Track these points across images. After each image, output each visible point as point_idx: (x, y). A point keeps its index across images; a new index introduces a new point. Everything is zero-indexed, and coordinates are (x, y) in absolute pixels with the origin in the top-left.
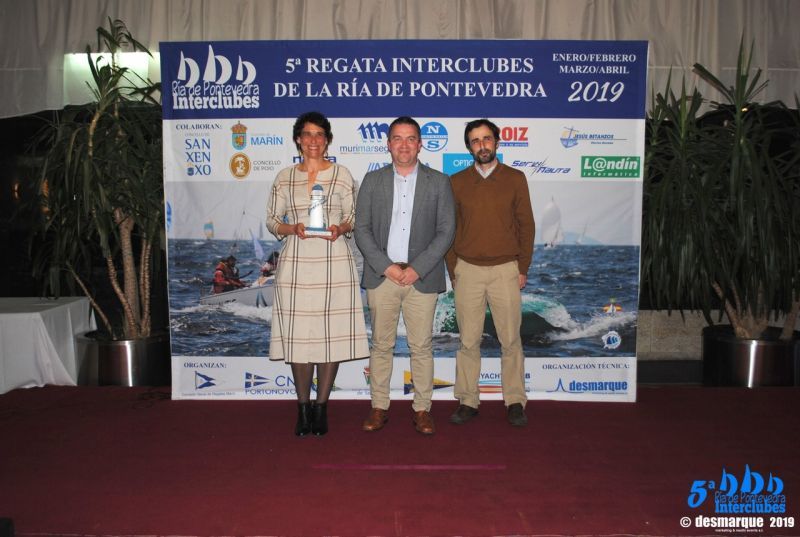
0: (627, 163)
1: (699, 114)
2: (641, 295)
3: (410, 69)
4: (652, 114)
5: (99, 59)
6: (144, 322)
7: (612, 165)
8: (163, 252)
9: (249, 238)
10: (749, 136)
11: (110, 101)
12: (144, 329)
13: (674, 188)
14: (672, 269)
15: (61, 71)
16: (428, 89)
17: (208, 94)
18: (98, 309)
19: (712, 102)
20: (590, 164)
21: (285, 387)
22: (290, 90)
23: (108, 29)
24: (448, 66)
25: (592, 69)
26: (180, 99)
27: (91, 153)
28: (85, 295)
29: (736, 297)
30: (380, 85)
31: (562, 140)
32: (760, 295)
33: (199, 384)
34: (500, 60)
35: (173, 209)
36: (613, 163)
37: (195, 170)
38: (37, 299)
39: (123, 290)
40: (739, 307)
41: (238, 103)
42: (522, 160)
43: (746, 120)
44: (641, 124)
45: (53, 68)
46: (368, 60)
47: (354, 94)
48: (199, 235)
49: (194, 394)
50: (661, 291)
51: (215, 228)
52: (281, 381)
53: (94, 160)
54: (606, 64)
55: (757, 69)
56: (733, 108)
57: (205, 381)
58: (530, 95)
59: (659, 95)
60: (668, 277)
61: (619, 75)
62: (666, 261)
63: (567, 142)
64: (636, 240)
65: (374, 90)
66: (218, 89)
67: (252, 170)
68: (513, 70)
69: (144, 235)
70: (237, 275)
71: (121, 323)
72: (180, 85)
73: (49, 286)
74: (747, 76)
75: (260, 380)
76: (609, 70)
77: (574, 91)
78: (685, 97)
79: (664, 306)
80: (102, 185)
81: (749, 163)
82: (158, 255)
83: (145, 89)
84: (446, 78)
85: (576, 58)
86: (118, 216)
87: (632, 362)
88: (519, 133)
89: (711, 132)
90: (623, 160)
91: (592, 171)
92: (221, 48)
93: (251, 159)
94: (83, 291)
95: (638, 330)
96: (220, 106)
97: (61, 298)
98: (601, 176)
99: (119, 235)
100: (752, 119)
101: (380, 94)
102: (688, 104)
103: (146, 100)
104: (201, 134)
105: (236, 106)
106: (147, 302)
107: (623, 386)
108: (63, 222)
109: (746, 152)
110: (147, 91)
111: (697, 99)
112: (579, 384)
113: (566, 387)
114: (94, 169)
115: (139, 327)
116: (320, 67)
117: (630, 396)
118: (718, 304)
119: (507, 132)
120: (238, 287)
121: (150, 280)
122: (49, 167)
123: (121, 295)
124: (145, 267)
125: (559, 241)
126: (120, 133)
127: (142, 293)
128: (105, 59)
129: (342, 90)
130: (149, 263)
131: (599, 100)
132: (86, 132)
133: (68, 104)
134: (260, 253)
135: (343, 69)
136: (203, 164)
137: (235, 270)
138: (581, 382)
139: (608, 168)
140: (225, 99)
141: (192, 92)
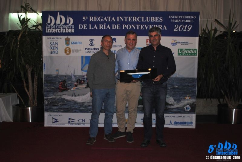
0: (193, 51)
1: (217, 34)
2: (197, 94)
3: (123, 20)
4: (201, 35)
5: (21, 16)
6: (35, 101)
8: (42, 79)
9: (70, 74)
10: (232, 42)
11: (25, 29)
12: (35, 103)
13: (208, 59)
14: (207, 85)
15: (8, 19)
16: (129, 27)
17: (57, 28)
18: (20, 97)
19: (221, 31)
20: (181, 51)
21: (81, 123)
22: (84, 27)
23: (24, 6)
24: (135, 20)
25: (182, 21)
26: (48, 29)
27: (18, 46)
28: (16, 92)
29: (228, 94)
30: (113, 25)
31: (172, 43)
32: (236, 94)
33: (54, 121)
34: (152, 18)
35: (46, 66)
36: (188, 51)
37: (53, 52)
39: (28, 91)
40: (229, 98)
41: (67, 31)
44: (197, 38)
45: (5, 18)
46: (109, 17)
47: (105, 28)
48: (54, 73)
49: (52, 125)
50: (204, 93)
51: (59, 71)
52: (80, 121)
53: (20, 49)
54: (186, 19)
55: (235, 21)
56: (227, 33)
57: (55, 121)
59: (203, 29)
60: (206, 88)
61: (190, 23)
62: (205, 82)
63: (173, 44)
64: (196, 76)
65: (111, 27)
66: (61, 26)
69: (35, 73)
70: (66, 86)
71: (28, 102)
72: (48, 25)
73: (4, 89)
74: (232, 23)
75: (73, 120)
76: (187, 21)
77: (176, 28)
78: (212, 30)
79: (205, 97)
80: (22, 57)
81: (232, 51)
82: (40, 80)
84: (134, 23)
85: (176, 17)
86: (27, 66)
87: (194, 115)
89: (220, 41)
90: (191, 50)
91: (181, 53)
92: (62, 13)
95: (196, 105)
96: (61, 32)
97: (8, 93)
98: (184, 55)
99: (27, 73)
100: (233, 37)
101: (113, 28)
102: (213, 32)
103: (37, 29)
104: (55, 41)
105: (66, 32)
106: (36, 95)
107: (191, 123)
109: (231, 48)
110: (37, 26)
111: (216, 30)
112: (177, 122)
113: (173, 123)
114: (20, 51)
115: (34, 104)
116: (94, 19)
117: (193, 126)
118: (222, 97)
120: (67, 90)
121: (38, 88)
124: (35, 83)
126: (28, 40)
127: (35, 92)
128: (23, 15)
129: (101, 27)
130: (37, 82)
131: (184, 31)
132: (17, 39)
133: (10, 30)
134: (74, 79)
135: (101, 20)
136: (56, 50)
137: (66, 85)
138: (178, 122)
139: (187, 52)
140: (63, 29)
141: (52, 27)
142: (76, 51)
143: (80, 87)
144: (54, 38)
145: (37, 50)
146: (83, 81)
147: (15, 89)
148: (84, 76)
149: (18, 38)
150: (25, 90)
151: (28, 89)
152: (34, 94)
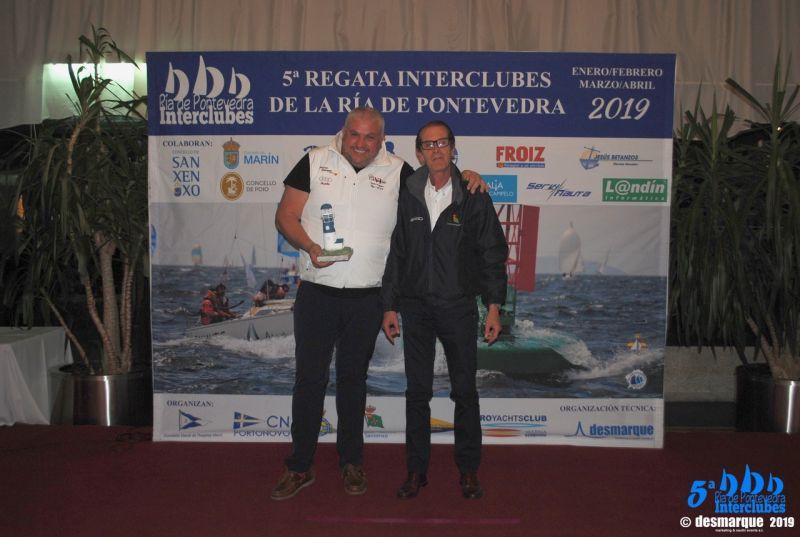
0: (653, 186)
1: (732, 133)
2: (669, 331)
3: (417, 83)
4: (680, 133)
5: (81, 70)
6: (124, 355)
7: (636, 188)
8: (147, 280)
9: (241, 264)
10: (786, 158)
11: (91, 115)
12: (124, 363)
13: (705, 214)
14: (702, 302)
15: (40, 82)
16: (437, 105)
17: (198, 109)
18: (75, 341)
19: (746, 121)
20: (612, 187)
21: (278, 428)
22: (288, 105)
23: (91, 38)
24: (459, 81)
25: (615, 85)
26: (168, 114)
27: (70, 171)
28: (60, 325)
29: (773, 333)
30: (384, 100)
31: (582, 161)
33: (184, 424)
34: (515, 74)
35: (157, 233)
36: (638, 185)
37: (183, 190)
38: (8, 329)
39: (102, 321)
40: (775, 340)
41: (230, 118)
42: (538, 182)
43: (783, 141)
44: (668, 143)
45: (32, 79)
46: (372, 73)
48: (186, 261)
49: (178, 436)
50: (691, 327)
51: (203, 253)
52: (273, 422)
53: (74, 179)
54: (630, 79)
55: (795, 85)
56: (769, 128)
57: (189, 421)
58: (547, 112)
59: (688, 113)
60: (698, 311)
61: (644, 91)
62: (695, 292)
63: (589, 163)
64: (663, 270)
65: (378, 104)
66: (209, 104)
67: (245, 192)
68: (529, 85)
69: (127, 260)
70: (227, 304)
71: (100, 356)
72: (167, 98)
73: (21, 316)
74: (784, 92)
75: (250, 421)
76: (633, 85)
77: (597, 107)
78: (716, 115)
79: (693, 341)
80: (82, 206)
81: (787, 186)
82: (141, 282)
83: (131, 102)
84: (458, 92)
85: (597, 72)
86: (98, 239)
87: (658, 404)
88: (535, 153)
89: (745, 153)
90: (649, 183)
91: (615, 194)
92: (213, 59)
93: (244, 179)
94: (59, 321)
95: (665, 370)
96: (211, 122)
97: (34, 328)
98: (625, 200)
99: (99, 260)
100: (789, 139)
101: (385, 110)
102: (720, 122)
103: (131, 114)
104: (189, 152)
105: (228, 122)
106: (128, 334)
107: (649, 430)
108: (38, 246)
109: (783, 175)
110: (132, 105)
111: (729, 117)
112: (601, 428)
113: (587, 430)
114: (73, 188)
115: (120, 363)
116: (319, 80)
117: (656, 441)
118: (753, 340)
119: (522, 152)
120: (228, 318)
121: (132, 310)
122: (23, 186)
123: (100, 326)
124: (126, 295)
125: (579, 270)
126: (102, 150)
127: (123, 324)
128: (87, 70)
129: (344, 105)
130: (131, 291)
131: (622, 118)
132: (65, 148)
133: (46, 117)
134: (252, 281)
135: (343, 83)
136: (191, 184)
137: (225, 300)
138: (603, 426)
139: (632, 191)
140: (216, 114)
141: (180, 106)
142: (262, 186)
143: (274, 307)
144: (187, 143)
145: (132, 182)
146: (283, 286)
147: (57, 313)
148: (287, 271)
149: (68, 142)
150: (90, 317)
151: (101, 315)
152: (121, 332)
